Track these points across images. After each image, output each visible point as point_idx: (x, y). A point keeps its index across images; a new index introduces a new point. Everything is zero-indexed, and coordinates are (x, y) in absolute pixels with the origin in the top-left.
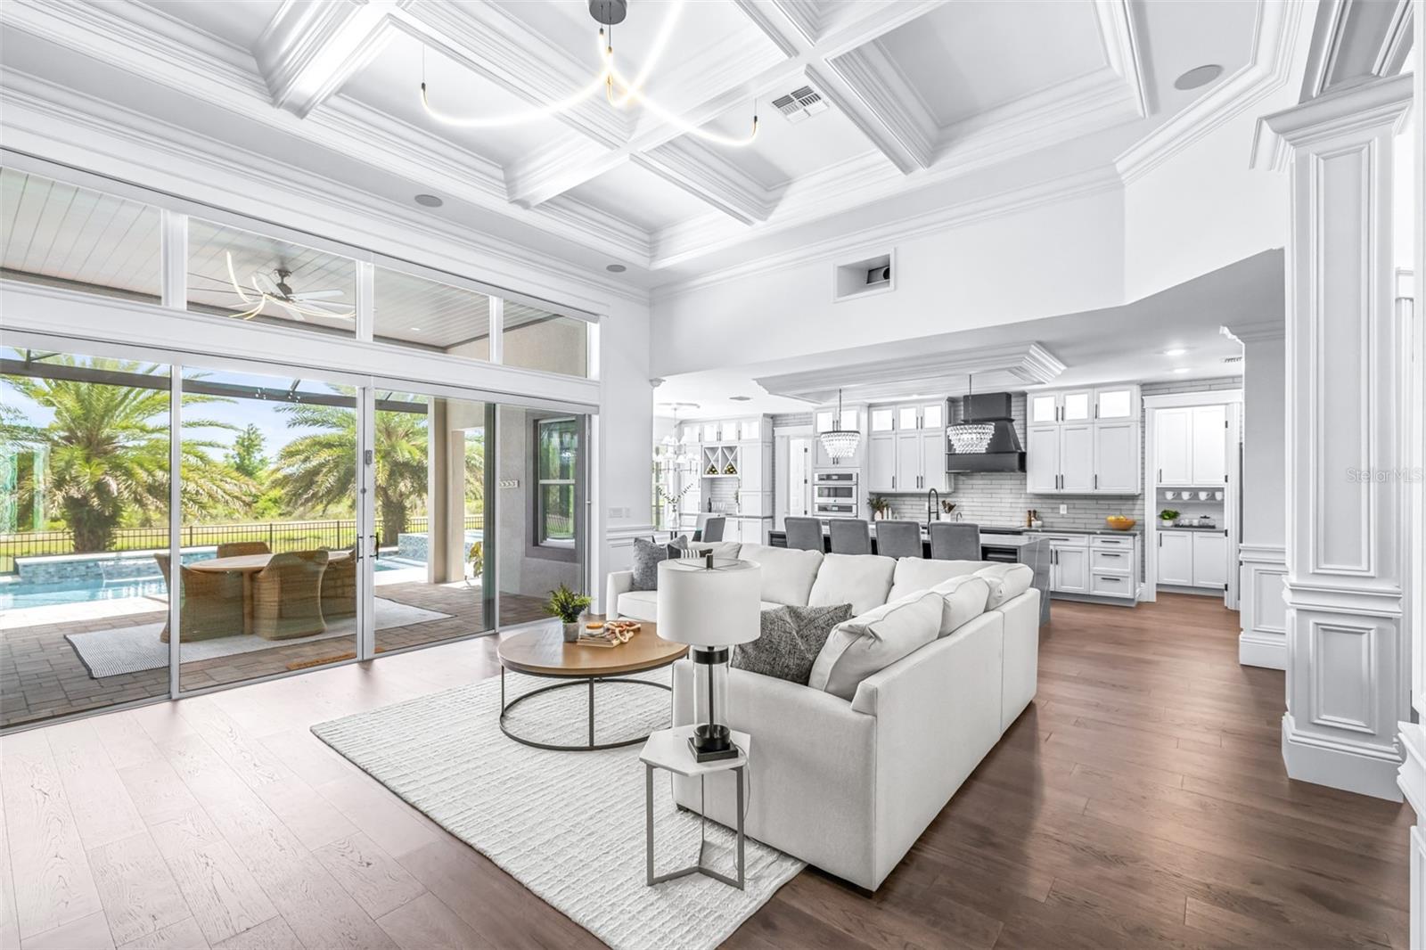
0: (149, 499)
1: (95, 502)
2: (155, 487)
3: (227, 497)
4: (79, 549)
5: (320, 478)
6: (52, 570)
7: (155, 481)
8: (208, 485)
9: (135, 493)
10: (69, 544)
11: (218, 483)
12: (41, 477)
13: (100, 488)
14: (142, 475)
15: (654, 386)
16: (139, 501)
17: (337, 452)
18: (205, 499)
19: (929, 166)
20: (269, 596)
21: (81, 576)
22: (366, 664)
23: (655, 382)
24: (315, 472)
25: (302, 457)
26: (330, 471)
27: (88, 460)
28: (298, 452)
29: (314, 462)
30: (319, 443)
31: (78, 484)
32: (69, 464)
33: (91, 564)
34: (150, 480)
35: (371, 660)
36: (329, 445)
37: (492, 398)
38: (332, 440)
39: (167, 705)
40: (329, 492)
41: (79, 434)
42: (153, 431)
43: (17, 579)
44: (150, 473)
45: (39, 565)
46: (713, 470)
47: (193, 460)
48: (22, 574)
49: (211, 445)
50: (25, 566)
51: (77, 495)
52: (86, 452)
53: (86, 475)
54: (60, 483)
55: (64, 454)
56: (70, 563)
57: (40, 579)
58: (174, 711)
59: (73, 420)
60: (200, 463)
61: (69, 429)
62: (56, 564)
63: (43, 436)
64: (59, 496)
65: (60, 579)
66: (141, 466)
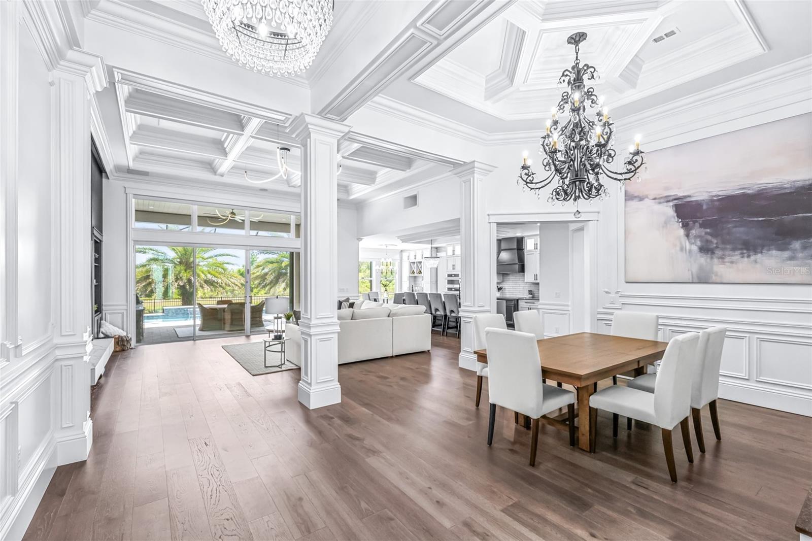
0: (205, 286)
1: (188, 287)
2: (208, 281)
3: (233, 285)
4: (183, 305)
5: (267, 277)
6: (173, 311)
7: (207, 278)
8: (225, 279)
9: (200, 283)
10: (180, 303)
11: (229, 279)
12: (171, 277)
13: (189, 281)
14: (203, 276)
15: (359, 241)
16: (202, 287)
17: (275, 265)
18: (224, 285)
19: (410, 169)
20: (228, 316)
21: (182, 314)
22: (248, 336)
23: (360, 239)
24: (266, 274)
25: (262, 268)
26: (271, 274)
27: (186, 271)
28: (261, 266)
29: (266, 270)
30: (268, 262)
31: (182, 280)
32: (180, 272)
33: (186, 309)
34: (205, 278)
35: (249, 336)
36: (272, 263)
37: (292, 250)
38: (273, 260)
39: (193, 342)
40: (271, 282)
41: (183, 260)
42: (207, 258)
43: (164, 314)
44: (206, 276)
45: (170, 309)
46: (413, 273)
47: (220, 270)
48: (165, 312)
49: (228, 263)
50: (166, 309)
51: (182, 284)
52: (185, 267)
53: (185, 276)
54: (177, 280)
55: (178, 268)
56: (179, 309)
57: (170, 314)
58: (195, 344)
59: (181, 255)
60: (223, 271)
61: (180, 259)
62: (175, 309)
63: (172, 261)
64: (176, 284)
65: (177, 314)
66: (203, 272)
